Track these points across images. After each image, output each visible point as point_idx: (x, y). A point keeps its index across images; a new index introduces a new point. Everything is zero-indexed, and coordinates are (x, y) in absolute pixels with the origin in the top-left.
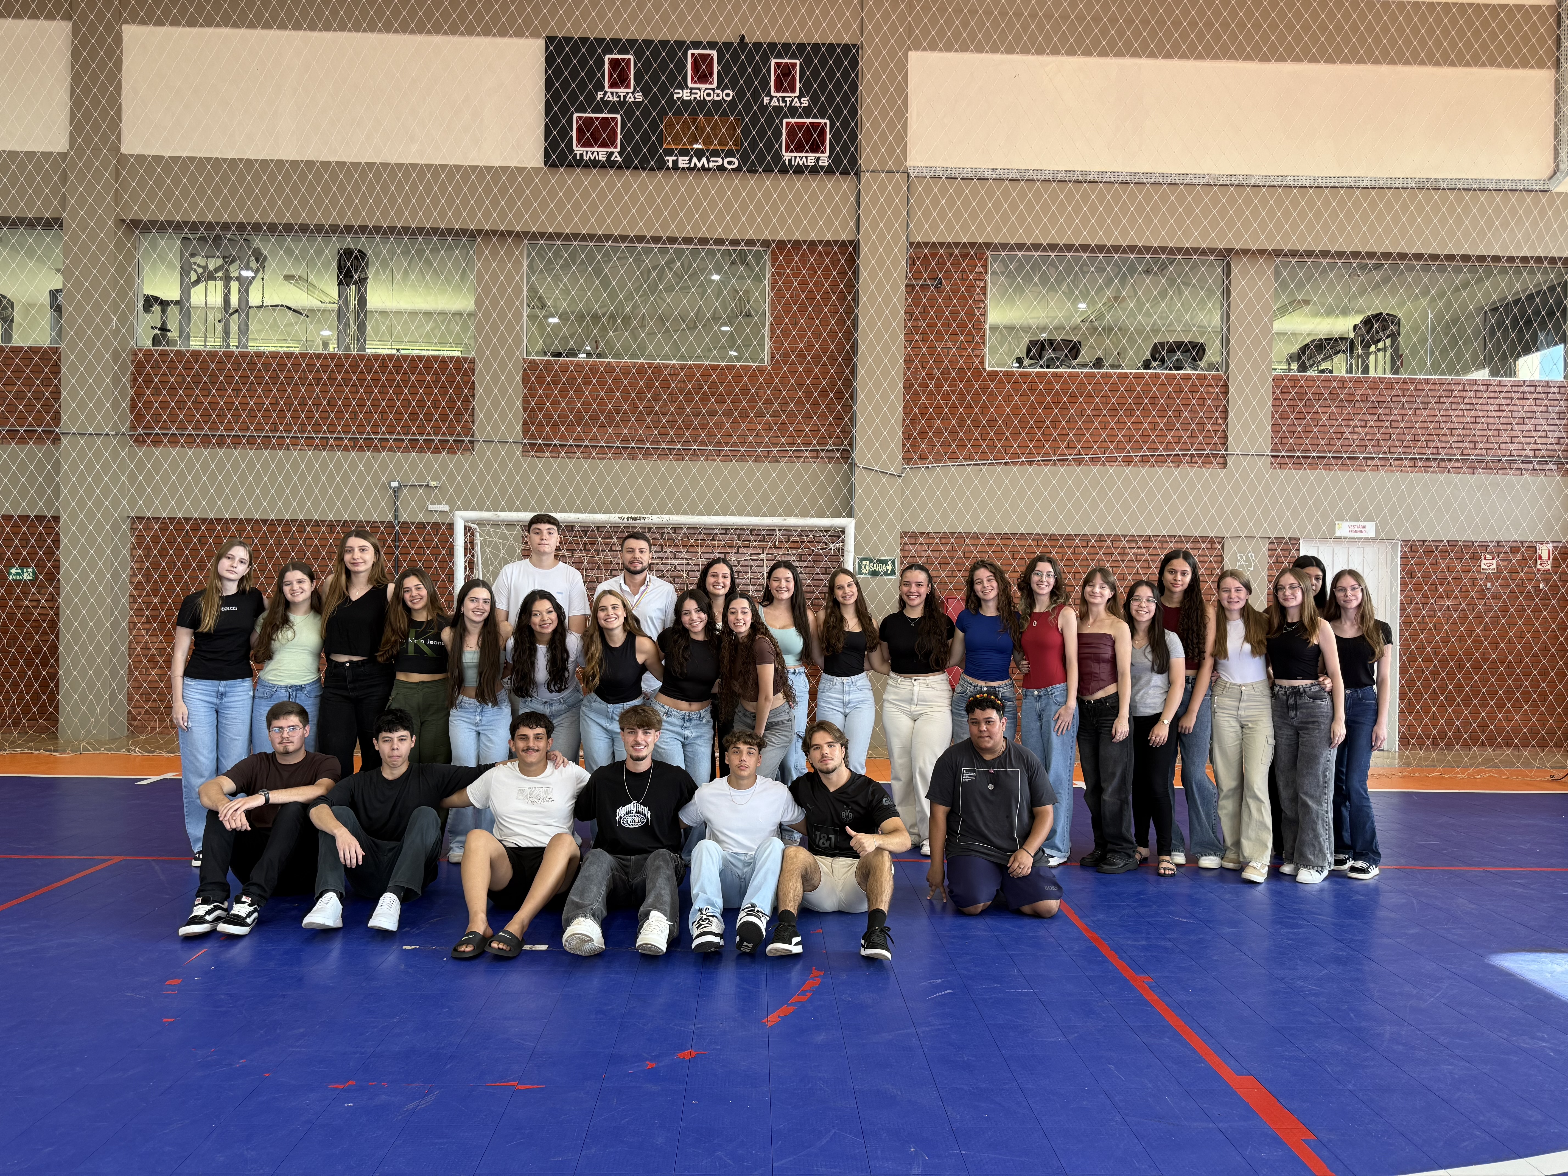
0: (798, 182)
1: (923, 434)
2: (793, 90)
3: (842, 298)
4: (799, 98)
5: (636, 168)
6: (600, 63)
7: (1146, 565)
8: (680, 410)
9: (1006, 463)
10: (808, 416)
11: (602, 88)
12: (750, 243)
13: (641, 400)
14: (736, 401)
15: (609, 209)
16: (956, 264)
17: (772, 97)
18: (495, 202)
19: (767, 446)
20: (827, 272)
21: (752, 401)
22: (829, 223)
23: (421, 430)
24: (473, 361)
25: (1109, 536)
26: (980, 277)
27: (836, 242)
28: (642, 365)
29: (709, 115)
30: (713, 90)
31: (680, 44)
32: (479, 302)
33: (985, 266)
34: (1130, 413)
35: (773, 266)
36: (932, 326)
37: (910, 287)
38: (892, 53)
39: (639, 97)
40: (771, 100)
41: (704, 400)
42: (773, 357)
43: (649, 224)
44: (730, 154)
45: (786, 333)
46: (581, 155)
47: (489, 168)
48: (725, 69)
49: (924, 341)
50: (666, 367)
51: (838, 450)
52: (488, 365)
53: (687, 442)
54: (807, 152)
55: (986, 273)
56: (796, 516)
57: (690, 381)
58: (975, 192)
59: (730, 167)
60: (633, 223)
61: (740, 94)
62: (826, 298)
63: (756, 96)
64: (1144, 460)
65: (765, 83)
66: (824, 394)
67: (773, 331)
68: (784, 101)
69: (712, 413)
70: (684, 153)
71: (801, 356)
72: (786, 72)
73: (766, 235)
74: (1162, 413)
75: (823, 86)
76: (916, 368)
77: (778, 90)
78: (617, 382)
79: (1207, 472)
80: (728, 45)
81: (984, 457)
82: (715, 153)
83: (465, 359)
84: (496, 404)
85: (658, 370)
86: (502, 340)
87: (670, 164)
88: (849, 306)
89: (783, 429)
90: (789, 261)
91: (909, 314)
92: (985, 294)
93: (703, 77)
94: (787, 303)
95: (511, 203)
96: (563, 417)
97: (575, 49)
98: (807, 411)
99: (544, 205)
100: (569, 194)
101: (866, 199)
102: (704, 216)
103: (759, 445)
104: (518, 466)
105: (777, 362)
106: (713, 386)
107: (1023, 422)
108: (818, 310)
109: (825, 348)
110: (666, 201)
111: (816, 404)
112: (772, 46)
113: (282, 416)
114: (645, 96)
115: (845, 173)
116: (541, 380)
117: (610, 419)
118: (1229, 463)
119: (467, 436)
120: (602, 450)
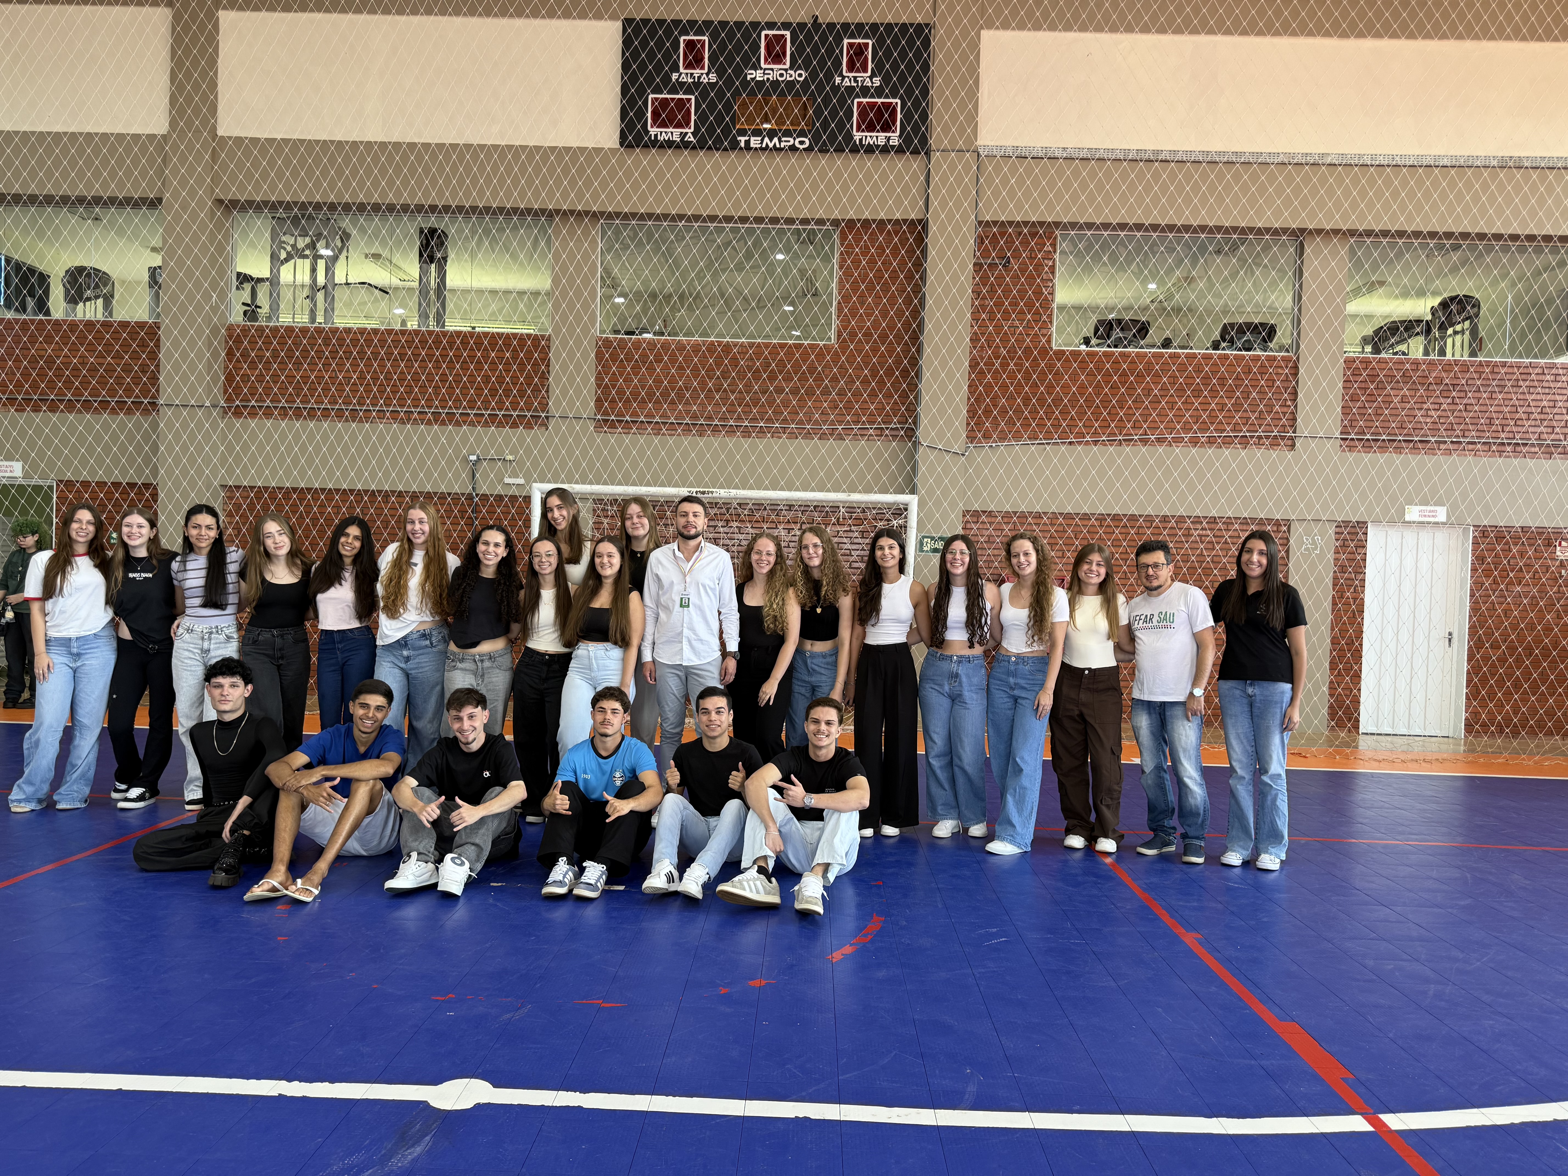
0: (869, 162)
1: (987, 412)
2: (865, 70)
3: (910, 277)
4: (871, 78)
5: (710, 148)
6: (676, 45)
7: (1210, 546)
8: (748, 387)
9: (1070, 443)
10: (873, 395)
11: (677, 70)
12: (820, 222)
13: (710, 377)
14: (803, 379)
15: (683, 189)
16: (1025, 243)
17: (843, 77)
18: (573, 183)
19: (832, 423)
20: (895, 251)
21: (819, 379)
22: (898, 202)
23: (500, 405)
24: (549, 339)
25: (1173, 516)
26: (1049, 256)
27: (905, 221)
28: (712, 343)
29: (782, 95)
30: (786, 70)
31: (755, 25)
32: (556, 281)
33: (1054, 245)
34: (1197, 393)
35: (842, 245)
36: (999, 304)
37: (978, 266)
38: (965, 33)
39: (713, 78)
40: (842, 80)
41: (772, 378)
42: (839, 335)
43: (722, 204)
44: (802, 134)
45: (853, 312)
46: (656, 136)
47: (567, 149)
48: (799, 50)
49: (991, 319)
50: (735, 346)
51: (902, 428)
52: (564, 343)
53: (754, 419)
54: (878, 131)
55: (1055, 252)
56: (860, 492)
57: (758, 359)
58: (1044, 172)
59: (801, 147)
60: (706, 202)
61: (813, 75)
62: (894, 277)
63: (829, 77)
64: (1211, 441)
65: (838, 64)
66: (889, 372)
67: (840, 309)
68: (856, 81)
69: (779, 390)
70: (757, 133)
71: (868, 335)
72: (859, 51)
73: (836, 214)
74: (1230, 393)
75: (895, 67)
76: (982, 347)
77: (850, 70)
78: (688, 359)
79: (1274, 454)
80: (802, 26)
81: (1048, 436)
82: (788, 133)
83: (543, 337)
84: (571, 380)
85: (727, 348)
86: (578, 318)
87: (742, 144)
88: (916, 285)
89: (849, 407)
90: (858, 240)
91: (977, 293)
92: (1053, 273)
93: (778, 58)
94: (856, 282)
95: (588, 183)
96: (635, 394)
97: (653, 32)
98: (873, 389)
99: (620, 185)
100: (644, 175)
101: (935, 179)
102: (776, 196)
103: (825, 423)
104: (591, 441)
105: (844, 340)
106: (781, 364)
107: (1089, 401)
108: (886, 289)
109: (891, 327)
110: (739, 181)
111: (881, 383)
112: (846, 26)
113: (368, 391)
114: (720, 76)
115: (916, 152)
116: (614, 357)
117: (680, 396)
118: (1297, 445)
119: (543, 411)
120: (672, 427)
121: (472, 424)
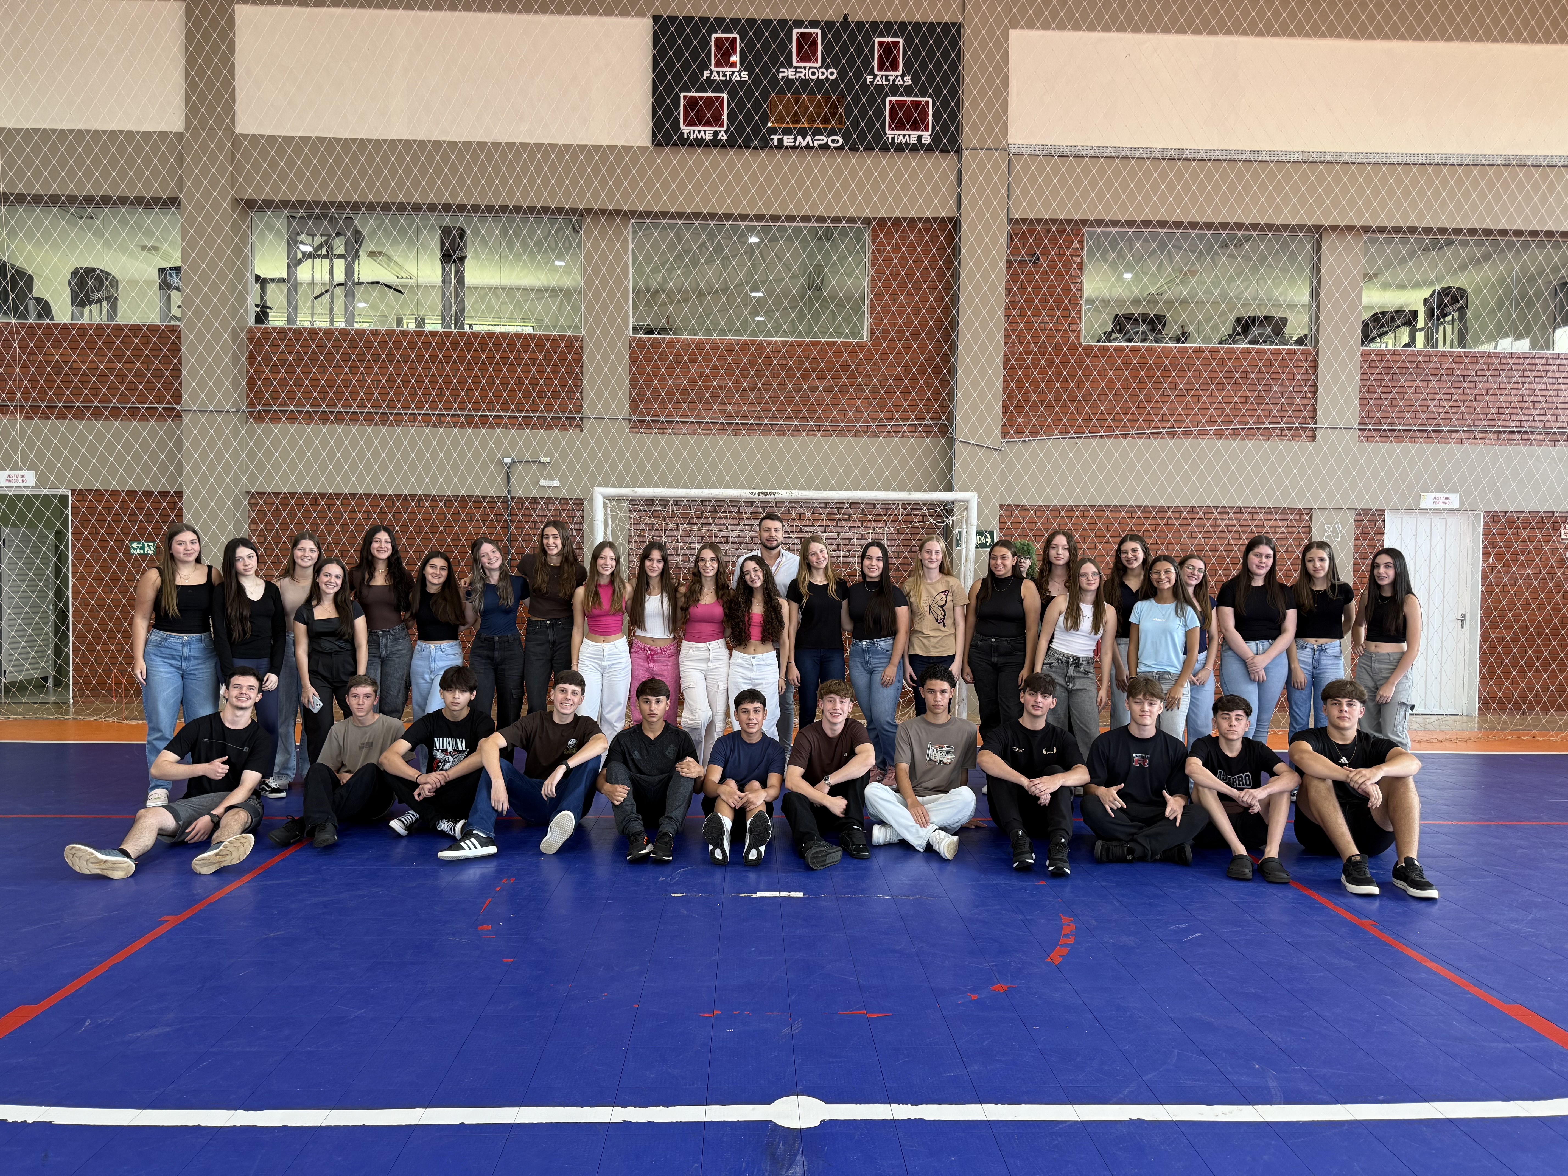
0: (900, 160)
1: (1019, 408)
2: (896, 69)
3: (941, 275)
5: (740, 147)
6: (705, 43)
7: (1237, 536)
8: (783, 384)
9: (1101, 437)
10: (906, 392)
11: (708, 67)
12: (851, 220)
13: (745, 377)
14: (836, 377)
15: (714, 188)
16: (1053, 241)
17: (875, 76)
18: (603, 182)
19: (866, 421)
20: (926, 250)
21: (852, 377)
22: (928, 201)
24: (582, 341)
25: (1201, 507)
26: (1076, 253)
27: (936, 219)
28: (745, 342)
29: (812, 93)
30: (817, 69)
31: (784, 23)
32: (589, 282)
33: (1081, 242)
34: (1221, 387)
35: (873, 243)
36: (1029, 301)
37: (1008, 264)
38: (991, 33)
39: (745, 76)
40: (874, 79)
41: (806, 376)
42: (872, 333)
43: (752, 202)
44: (832, 133)
45: (886, 310)
46: (688, 134)
47: (597, 148)
48: (828, 49)
49: (1022, 316)
50: (769, 344)
51: (936, 425)
52: (597, 345)
53: (789, 418)
54: (908, 130)
55: (1082, 249)
57: (791, 358)
58: (1071, 170)
59: (833, 145)
60: (736, 202)
61: (842, 74)
62: (925, 275)
63: (858, 75)
64: (1235, 433)
65: (867, 63)
66: (922, 370)
67: (873, 307)
68: (887, 80)
69: (813, 388)
70: (787, 131)
71: (900, 332)
72: (888, 50)
73: (868, 213)
74: (1252, 388)
75: (924, 66)
76: (1013, 343)
77: (880, 69)
78: (721, 359)
79: (1296, 445)
80: (831, 23)
81: (1079, 430)
82: (820, 132)
83: (576, 338)
84: (606, 382)
85: (760, 347)
86: (610, 319)
87: (775, 143)
88: (948, 282)
89: (882, 405)
90: (889, 237)
91: (1007, 290)
92: (1081, 269)
93: (805, 57)
94: (887, 280)
95: (618, 183)
96: (670, 395)
97: (680, 30)
98: (906, 386)
99: (649, 185)
100: (674, 174)
101: (966, 177)
102: (807, 195)
103: (858, 420)
104: (627, 442)
105: (877, 338)
106: (815, 362)
107: (1118, 396)
108: (917, 287)
109: (923, 324)
110: (769, 180)
111: (914, 380)
112: (874, 25)
113: (398, 394)
115: (944, 151)
116: (648, 358)
117: (715, 396)
118: (1318, 437)
119: (578, 413)
120: (707, 426)
121: (506, 426)
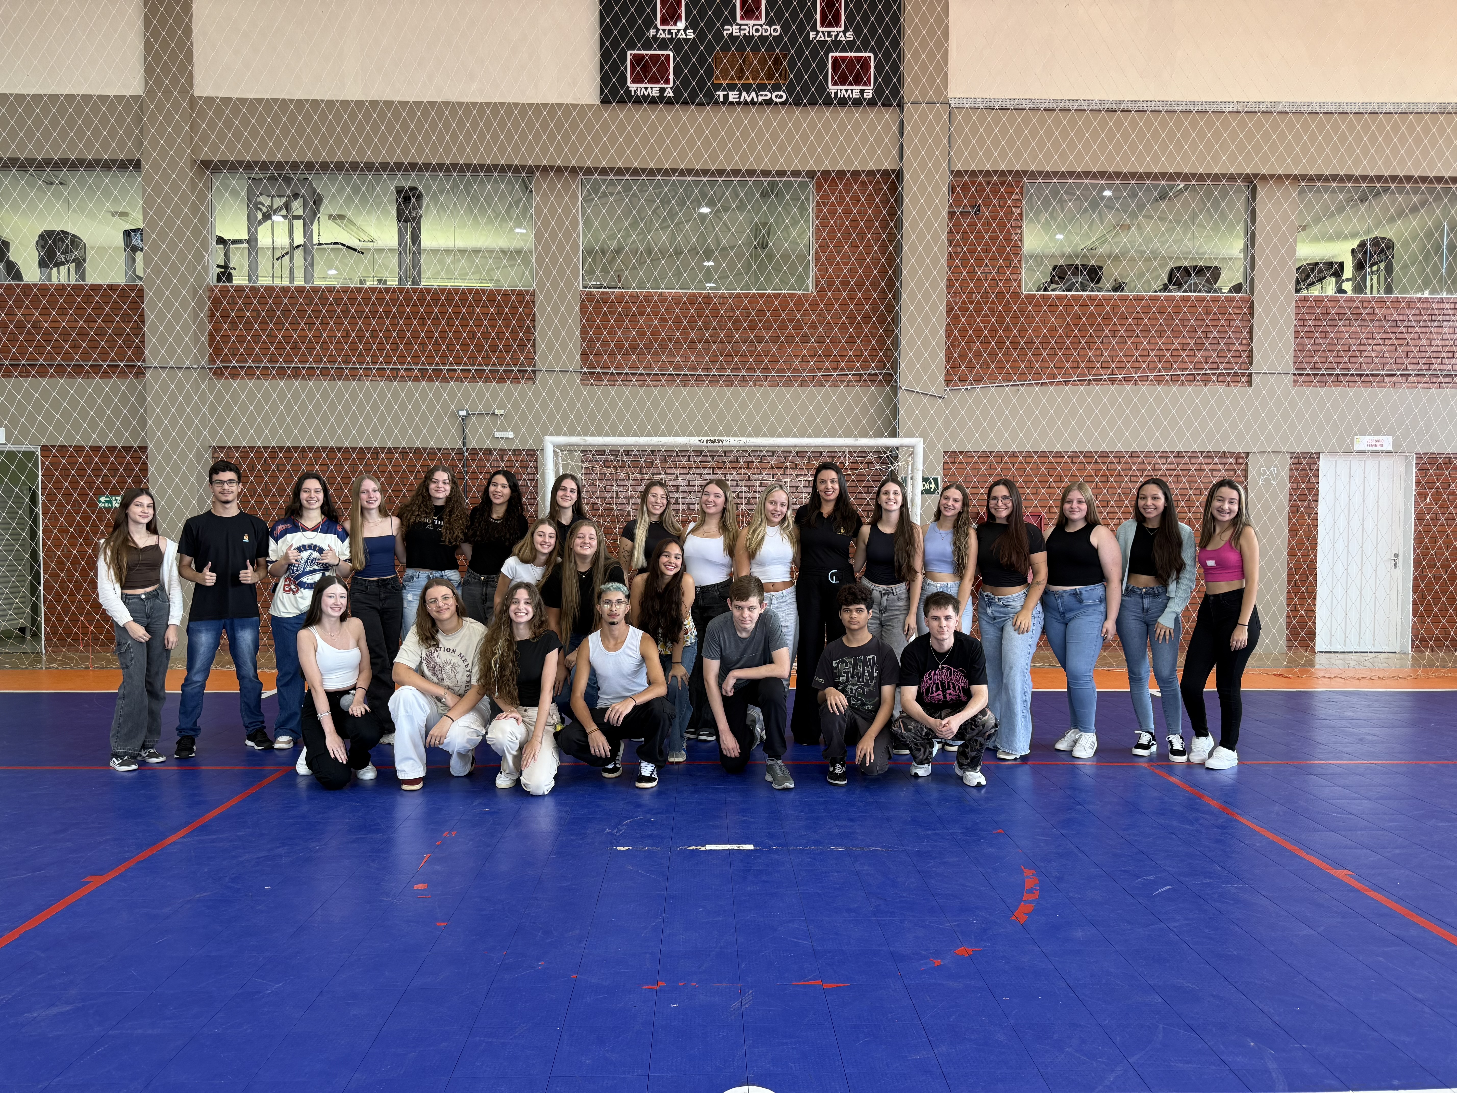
0: (842, 114)
1: (963, 355)
2: (837, 24)
3: (884, 224)
4: (845, 32)
5: (686, 102)
7: (1177, 479)
8: (730, 336)
9: (1043, 384)
10: (851, 341)
11: (654, 26)
12: (796, 174)
13: (692, 328)
15: (660, 141)
16: (995, 190)
17: (818, 32)
18: (551, 137)
19: (812, 370)
20: (870, 200)
21: (798, 327)
22: (871, 154)
23: (487, 359)
24: (533, 294)
25: (1142, 452)
26: (1017, 202)
27: (879, 170)
28: (693, 295)
29: (756, 49)
30: (761, 25)
32: (538, 236)
33: (1020, 193)
35: (818, 194)
36: (972, 251)
37: (951, 213)
39: (690, 33)
40: (817, 35)
41: (753, 327)
42: (817, 283)
43: (698, 156)
44: (776, 88)
45: (830, 260)
46: (635, 91)
47: (545, 106)
48: (771, 3)
49: (964, 266)
50: (715, 296)
51: (881, 373)
52: (548, 297)
53: (736, 368)
54: (851, 84)
55: (1023, 198)
57: (738, 308)
58: (1012, 121)
59: (777, 100)
60: (682, 155)
61: (786, 29)
62: (869, 226)
63: (802, 30)
64: (1175, 379)
65: (811, 18)
66: (867, 319)
67: (817, 258)
68: (830, 36)
69: (760, 340)
70: (732, 87)
71: (845, 283)
72: (830, 5)
73: (812, 166)
74: (1192, 333)
75: (865, 19)
76: (956, 291)
77: (823, 25)
78: (670, 310)
79: (1233, 390)
81: (1022, 377)
82: (764, 88)
83: (527, 292)
84: (557, 333)
85: (707, 299)
86: (561, 272)
87: (721, 99)
88: (892, 232)
89: (827, 353)
90: (833, 188)
91: (950, 239)
92: (1021, 219)
93: (751, 13)
94: (832, 230)
95: (566, 137)
96: (619, 346)
98: (851, 335)
99: (597, 139)
100: (623, 131)
101: (908, 128)
102: (752, 147)
103: (804, 369)
104: (578, 394)
105: (822, 288)
106: (761, 313)
107: (1060, 344)
108: (861, 237)
110: (715, 133)
111: (859, 330)
113: (354, 348)
114: (695, 33)
115: (887, 104)
116: (598, 310)
117: (663, 347)
118: (1254, 382)
119: (529, 366)
120: (656, 378)
